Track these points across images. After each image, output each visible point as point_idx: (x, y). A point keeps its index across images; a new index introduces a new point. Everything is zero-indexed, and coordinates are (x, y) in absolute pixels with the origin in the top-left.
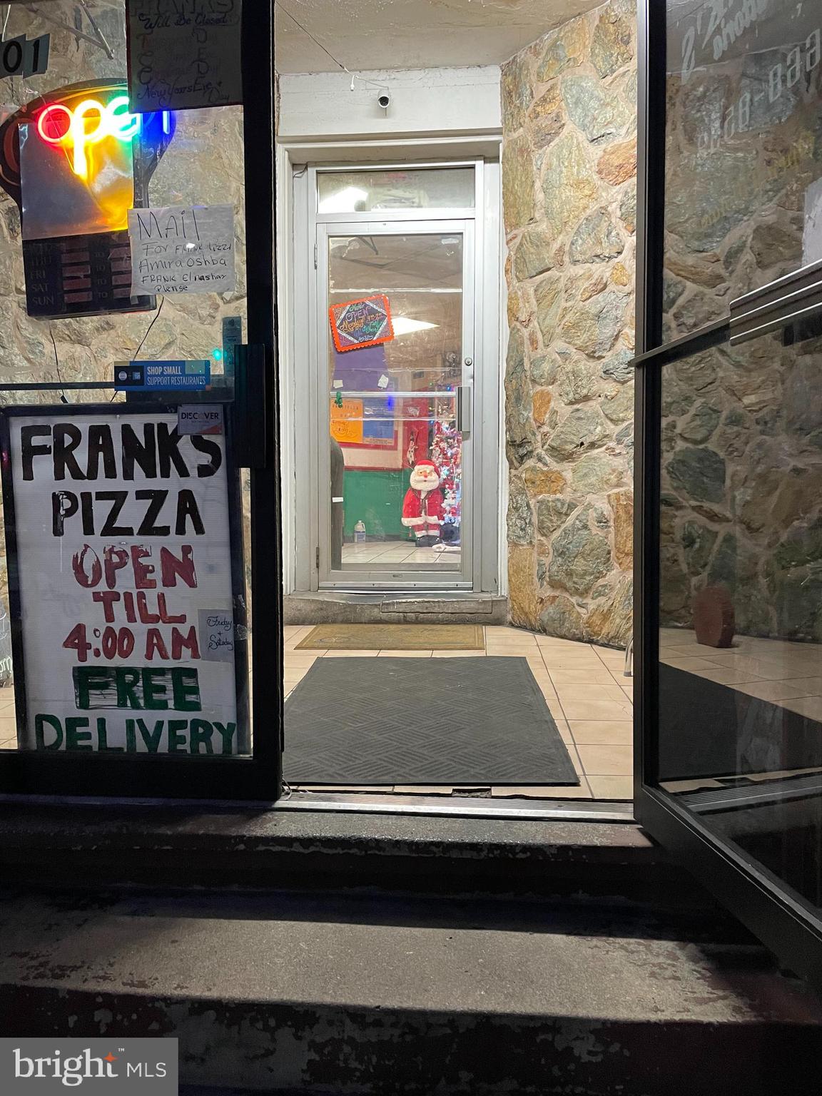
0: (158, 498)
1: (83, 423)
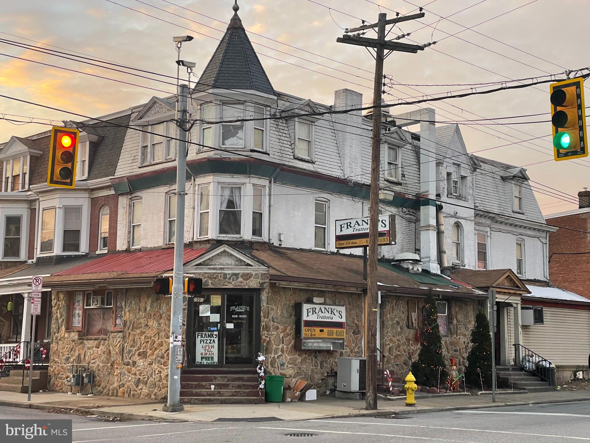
0: (211, 340)
1: (204, 333)
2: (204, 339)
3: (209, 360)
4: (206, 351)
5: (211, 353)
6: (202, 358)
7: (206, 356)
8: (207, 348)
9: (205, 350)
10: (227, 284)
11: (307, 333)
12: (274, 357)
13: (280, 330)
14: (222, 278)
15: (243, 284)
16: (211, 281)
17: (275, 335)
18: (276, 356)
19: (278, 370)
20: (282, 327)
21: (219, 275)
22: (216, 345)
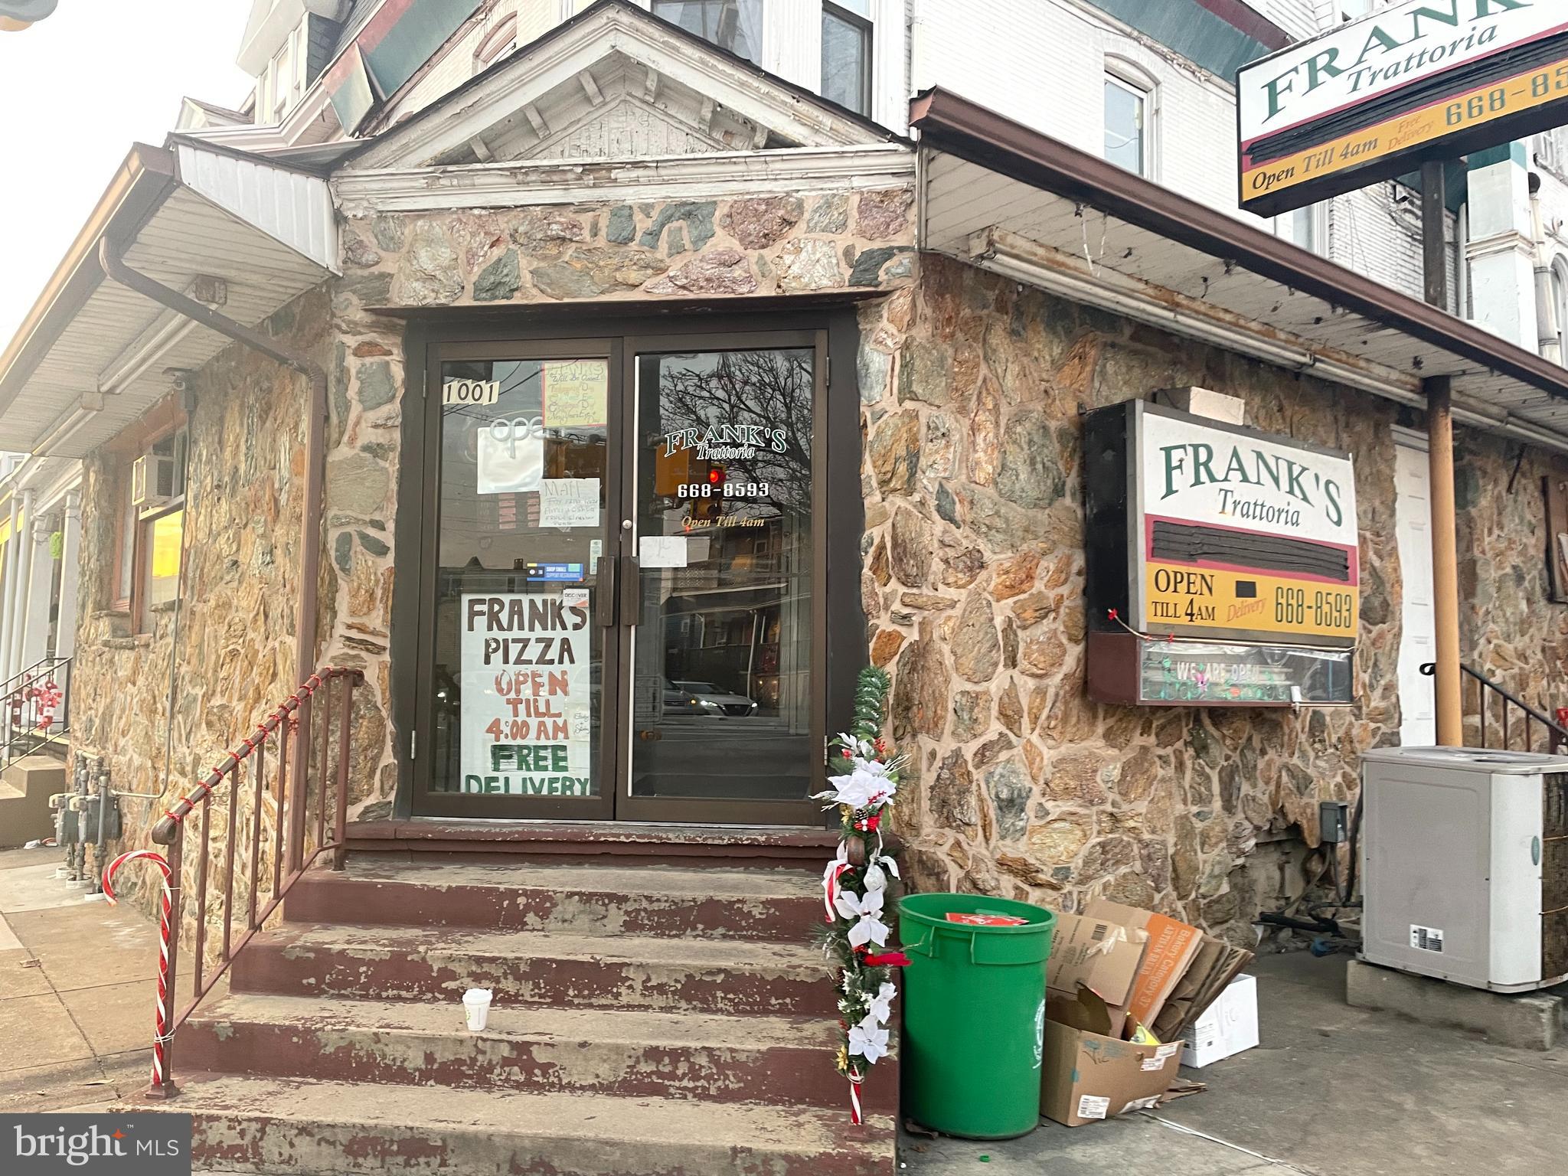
0: (548, 643)
1: (506, 598)
2: (509, 635)
3: (538, 768)
4: (522, 708)
5: (549, 722)
6: (500, 753)
7: (519, 742)
8: (527, 692)
9: (515, 703)
10: (633, 276)
11: (1169, 597)
12: (957, 754)
13: (991, 579)
14: (601, 242)
15: (738, 272)
16: (535, 264)
17: (957, 612)
18: (969, 750)
19: (987, 839)
20: (1007, 558)
21: (586, 219)
22: (579, 673)
